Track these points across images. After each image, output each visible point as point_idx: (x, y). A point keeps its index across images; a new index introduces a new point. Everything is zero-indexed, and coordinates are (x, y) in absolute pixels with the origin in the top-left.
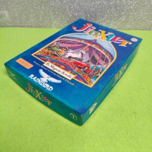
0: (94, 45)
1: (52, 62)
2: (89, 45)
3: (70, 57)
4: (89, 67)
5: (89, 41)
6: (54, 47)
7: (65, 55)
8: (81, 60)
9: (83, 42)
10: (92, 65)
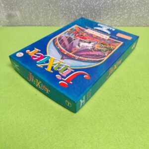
0: (65, 53)
1: (103, 39)
2: (71, 54)
3: (90, 43)
4: (75, 35)
5: (70, 57)
6: (106, 51)
7: (95, 44)
8: (81, 41)
9: (77, 57)
10: (72, 37)
